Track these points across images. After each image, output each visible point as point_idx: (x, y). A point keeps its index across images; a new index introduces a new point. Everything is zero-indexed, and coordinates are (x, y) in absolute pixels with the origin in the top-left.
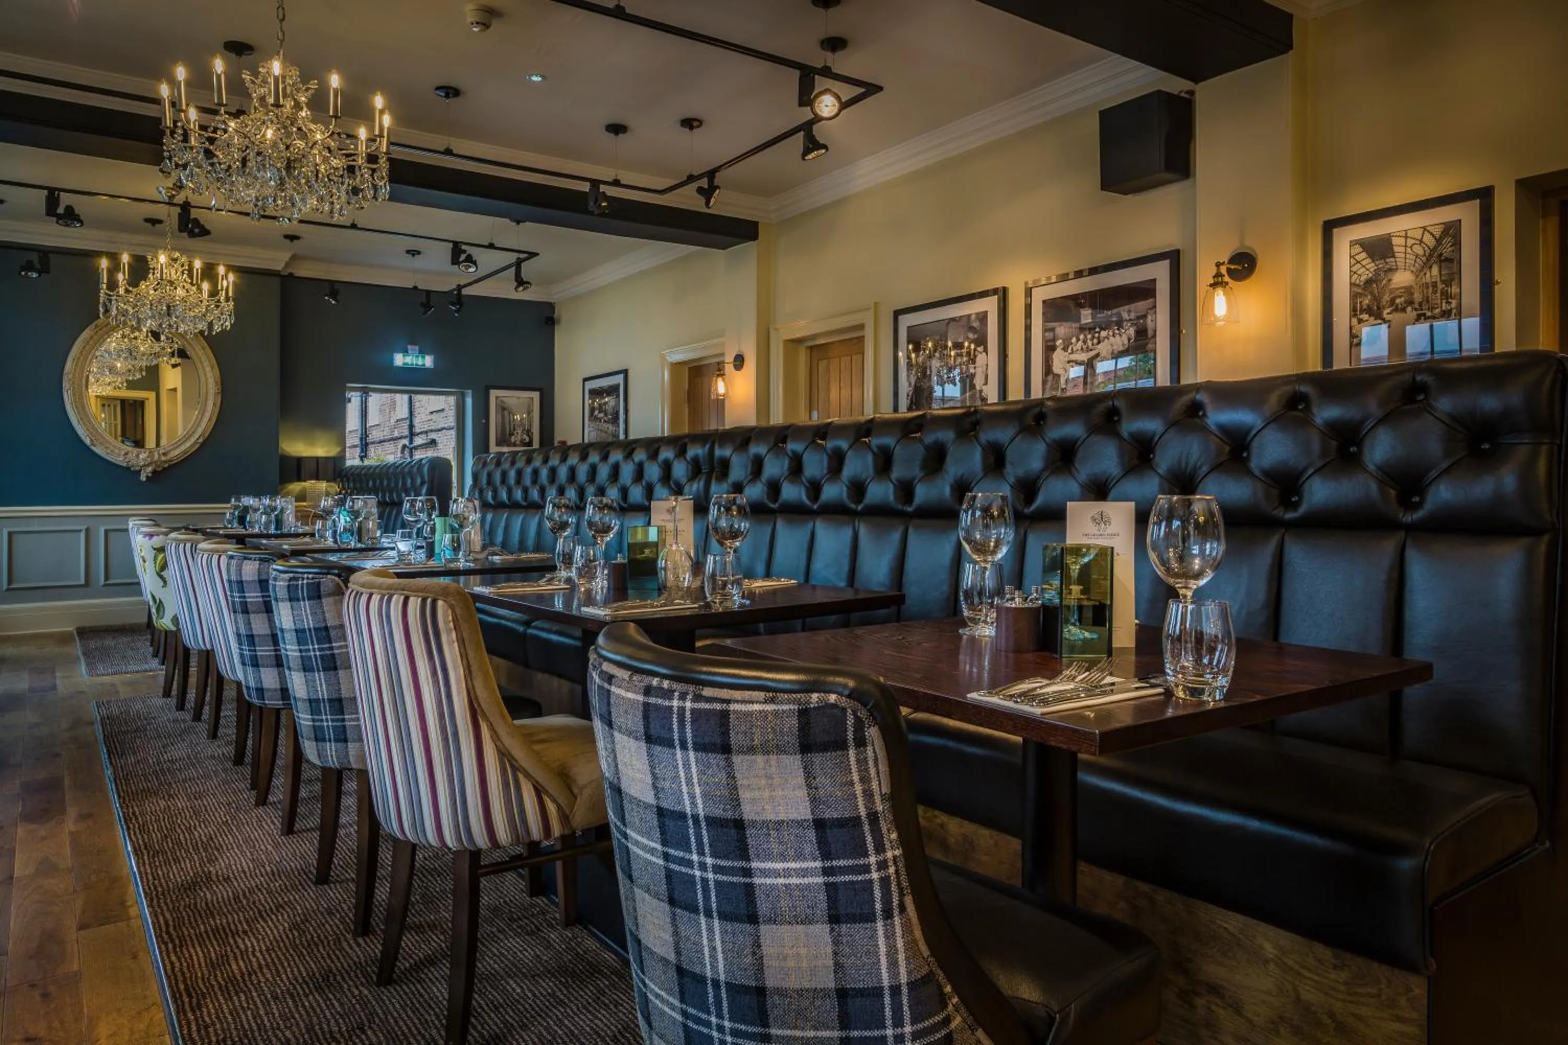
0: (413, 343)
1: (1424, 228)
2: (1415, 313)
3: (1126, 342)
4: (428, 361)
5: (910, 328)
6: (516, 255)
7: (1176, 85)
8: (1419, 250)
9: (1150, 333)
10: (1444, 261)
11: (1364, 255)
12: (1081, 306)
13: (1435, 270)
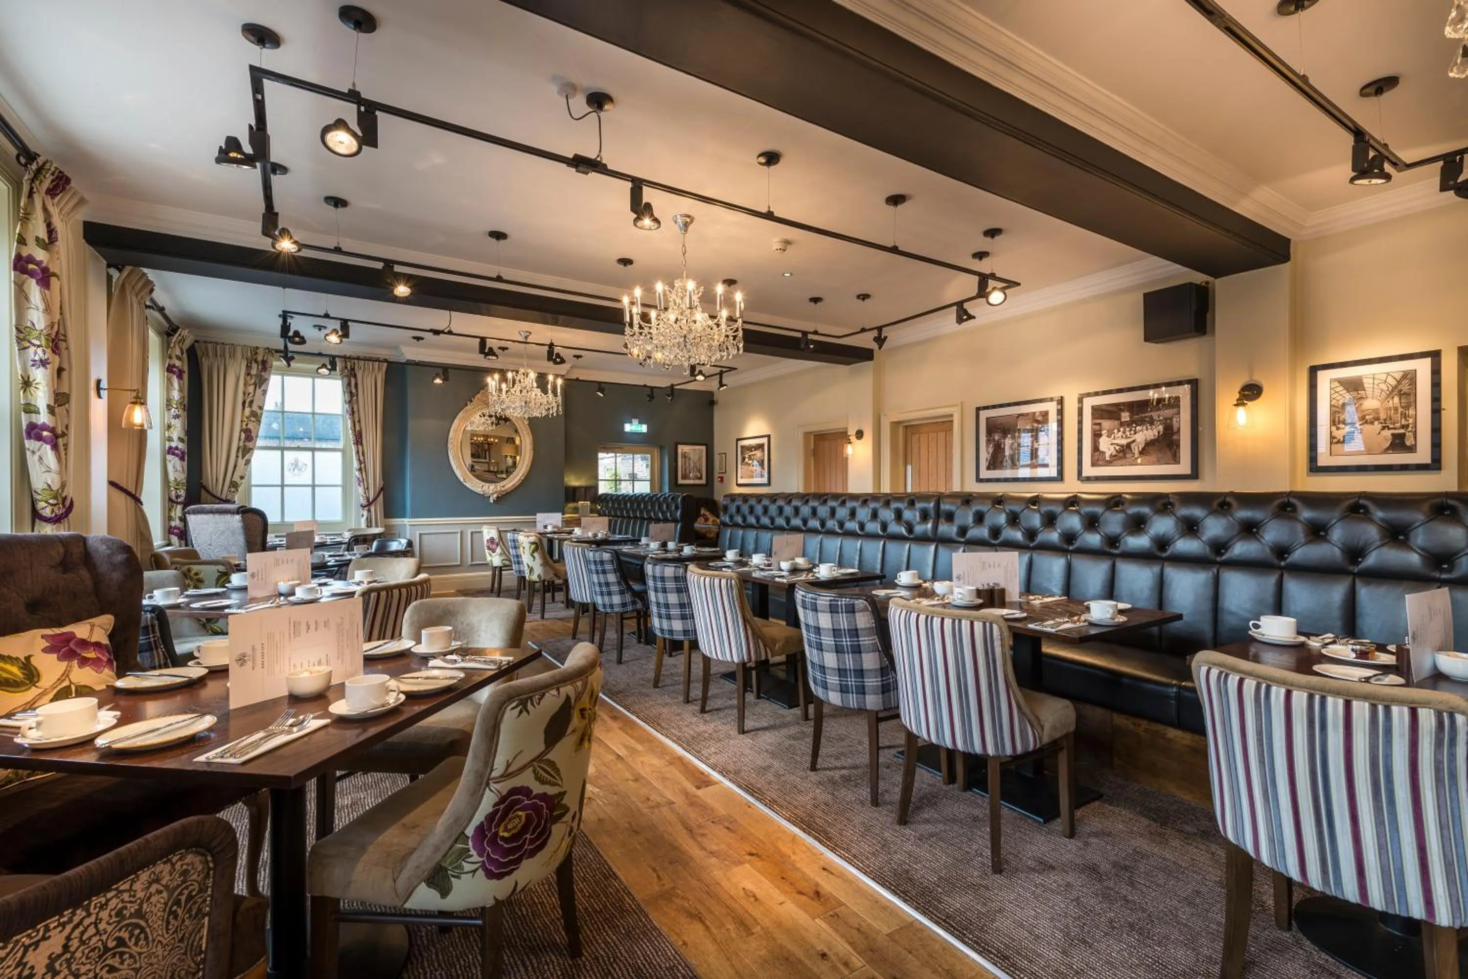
0: (635, 418)
1: (1388, 374)
2: (1380, 426)
3: (1157, 434)
4: (644, 428)
5: (987, 419)
6: (720, 369)
7: (1199, 278)
8: (1384, 387)
9: (1175, 429)
10: (1401, 394)
11: (1341, 388)
12: (1123, 411)
13: (1396, 399)
